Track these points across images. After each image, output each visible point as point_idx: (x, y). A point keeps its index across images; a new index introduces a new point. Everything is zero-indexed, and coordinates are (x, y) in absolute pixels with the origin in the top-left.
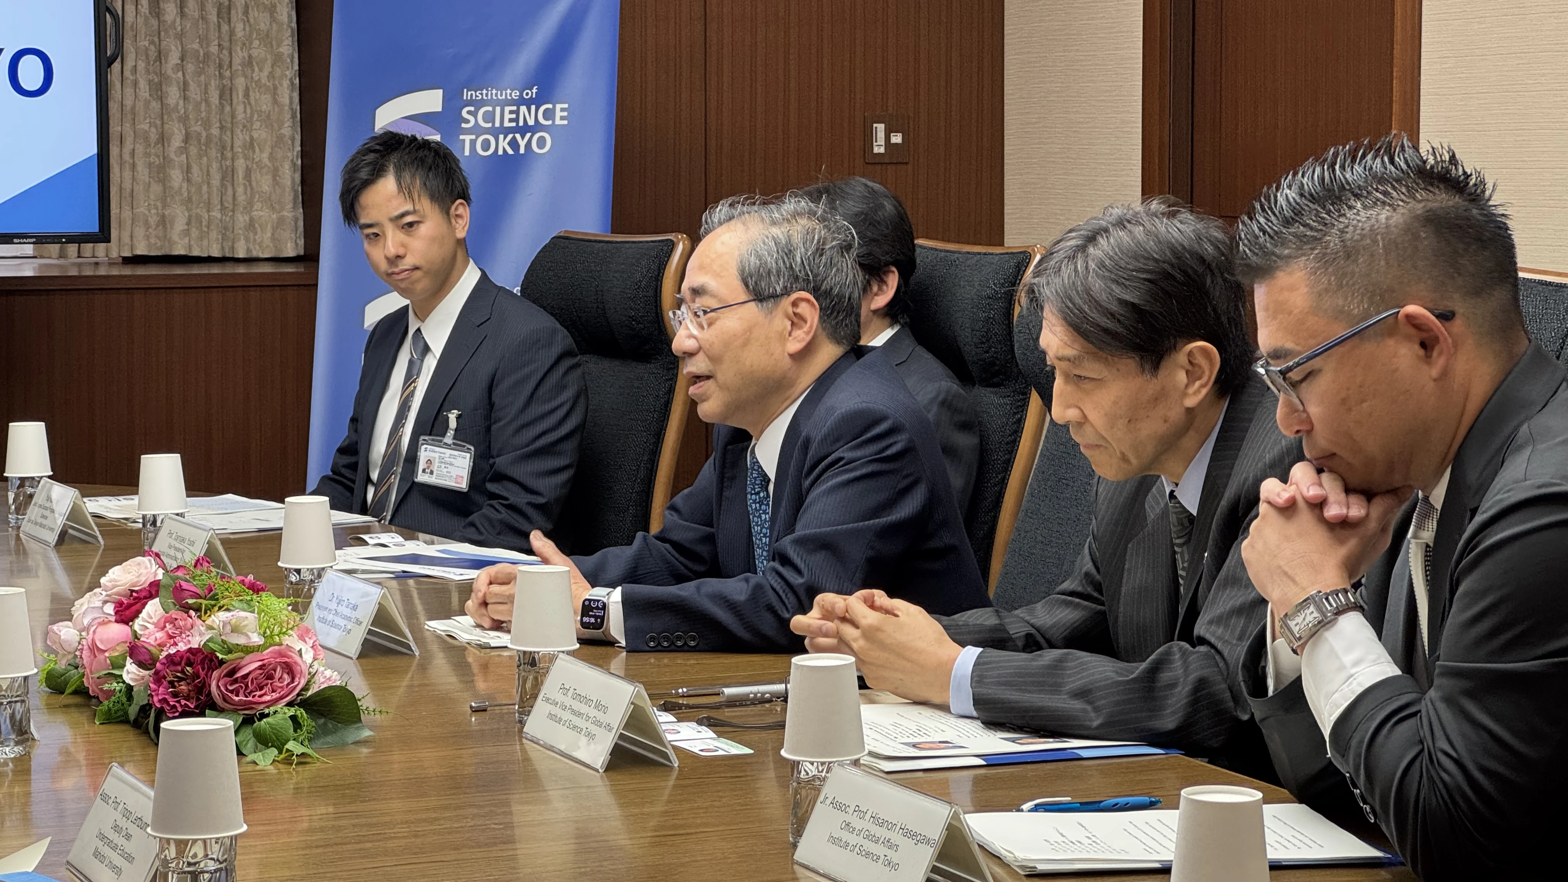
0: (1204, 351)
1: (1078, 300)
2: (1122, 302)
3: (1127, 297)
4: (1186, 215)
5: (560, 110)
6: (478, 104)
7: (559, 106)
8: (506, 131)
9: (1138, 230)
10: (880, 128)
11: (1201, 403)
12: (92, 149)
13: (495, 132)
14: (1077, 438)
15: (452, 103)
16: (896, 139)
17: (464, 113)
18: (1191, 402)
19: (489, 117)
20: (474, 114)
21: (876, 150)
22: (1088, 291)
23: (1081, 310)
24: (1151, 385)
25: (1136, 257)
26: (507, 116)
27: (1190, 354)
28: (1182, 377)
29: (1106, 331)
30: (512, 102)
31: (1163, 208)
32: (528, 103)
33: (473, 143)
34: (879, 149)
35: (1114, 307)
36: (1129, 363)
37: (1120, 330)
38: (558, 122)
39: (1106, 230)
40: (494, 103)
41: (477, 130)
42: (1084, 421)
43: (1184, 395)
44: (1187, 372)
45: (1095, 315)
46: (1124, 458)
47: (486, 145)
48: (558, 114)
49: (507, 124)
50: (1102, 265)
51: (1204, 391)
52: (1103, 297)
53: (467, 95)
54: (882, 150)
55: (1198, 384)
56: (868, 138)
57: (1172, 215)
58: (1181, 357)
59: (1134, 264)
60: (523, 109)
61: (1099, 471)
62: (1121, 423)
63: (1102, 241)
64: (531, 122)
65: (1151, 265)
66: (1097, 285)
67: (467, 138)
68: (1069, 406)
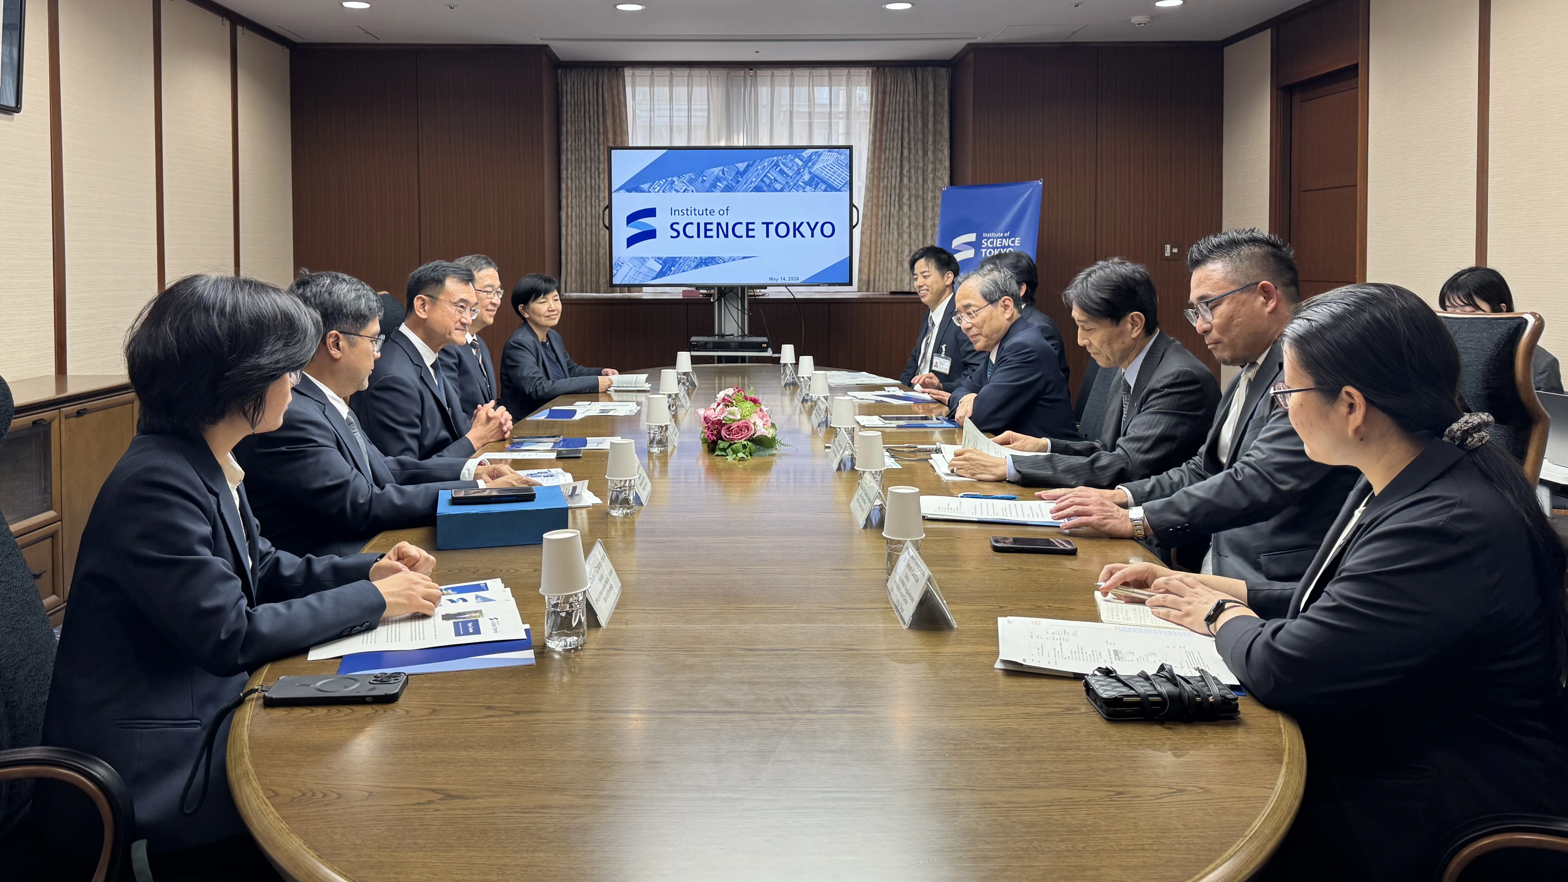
0: (1138, 316)
1: (1084, 299)
2: (1102, 299)
3: (1104, 296)
4: (1128, 264)
5: (1017, 241)
6: (988, 238)
7: (1017, 239)
8: (998, 248)
9: (1108, 270)
10: (1168, 247)
11: (1139, 335)
12: (848, 255)
13: (993, 248)
14: (1089, 351)
15: (979, 238)
16: (1175, 250)
17: (983, 242)
18: (1134, 335)
19: (992, 243)
20: (987, 242)
21: (1166, 255)
22: (1088, 295)
23: (1085, 302)
24: (1117, 330)
25: (1106, 280)
26: (998, 242)
27: (1132, 316)
28: (1129, 326)
29: (1096, 310)
30: (1000, 238)
31: (1119, 261)
32: (1006, 238)
33: (986, 252)
34: (1168, 254)
35: (1098, 300)
36: (1107, 322)
37: (1101, 309)
38: (1016, 244)
39: (1095, 271)
40: (993, 238)
41: (987, 247)
42: (1091, 344)
43: (1131, 333)
44: (1132, 324)
45: (1091, 304)
46: (1108, 358)
47: (990, 253)
48: (1016, 242)
49: (998, 245)
50: (1093, 284)
51: (1139, 331)
52: (1094, 297)
53: (984, 235)
54: (1169, 255)
55: (1136, 328)
56: (1163, 250)
57: (1123, 263)
58: (1129, 319)
59: (1105, 284)
60: (1004, 240)
61: (1099, 363)
62: (1105, 345)
63: (1093, 276)
64: (1007, 245)
65: (1113, 284)
66: (1091, 292)
67: (984, 250)
68: (1084, 339)
